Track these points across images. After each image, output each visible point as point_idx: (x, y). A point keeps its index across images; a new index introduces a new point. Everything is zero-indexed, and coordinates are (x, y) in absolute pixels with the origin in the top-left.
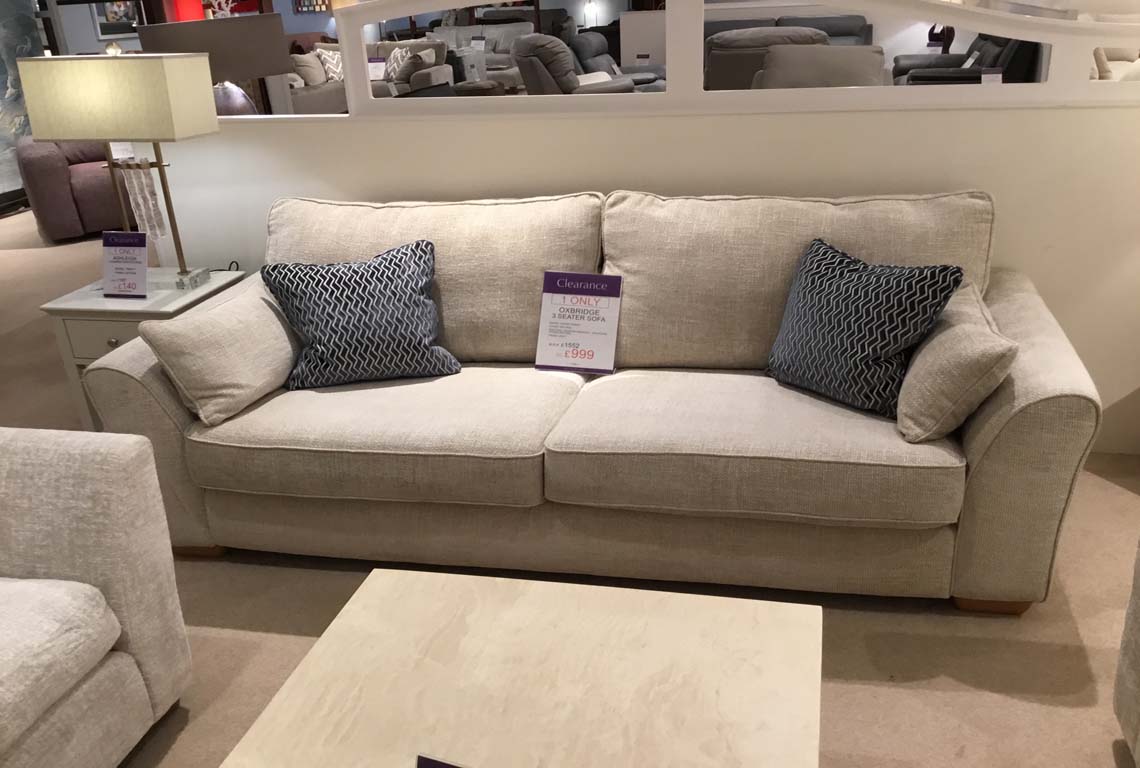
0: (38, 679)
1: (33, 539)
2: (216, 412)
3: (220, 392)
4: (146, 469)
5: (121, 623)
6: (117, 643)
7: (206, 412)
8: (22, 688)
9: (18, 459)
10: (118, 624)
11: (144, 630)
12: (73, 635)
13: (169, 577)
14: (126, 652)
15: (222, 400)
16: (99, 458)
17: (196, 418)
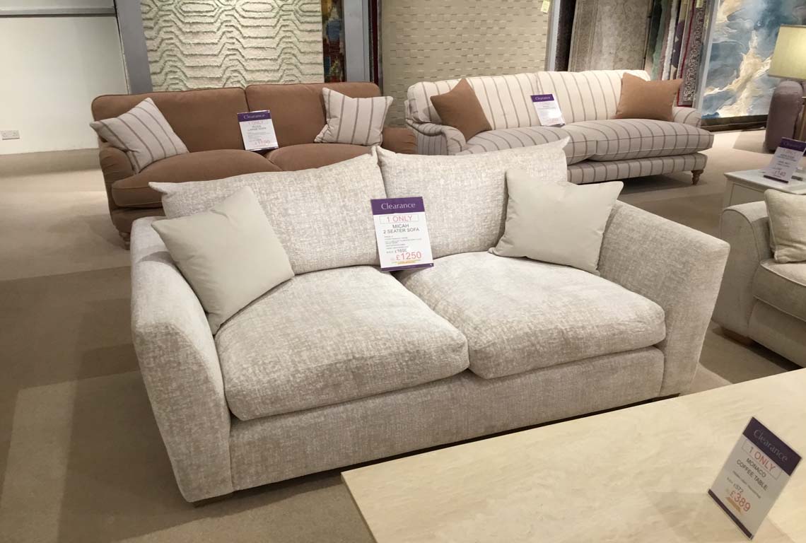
0: (614, 335)
1: (647, 275)
2: (786, 255)
3: (794, 245)
4: (720, 261)
5: (667, 334)
6: (660, 343)
7: (779, 253)
8: (605, 334)
9: (660, 233)
10: (664, 334)
11: (676, 345)
12: (640, 325)
13: (704, 324)
14: (662, 351)
15: (793, 249)
16: (698, 245)
17: (772, 255)
